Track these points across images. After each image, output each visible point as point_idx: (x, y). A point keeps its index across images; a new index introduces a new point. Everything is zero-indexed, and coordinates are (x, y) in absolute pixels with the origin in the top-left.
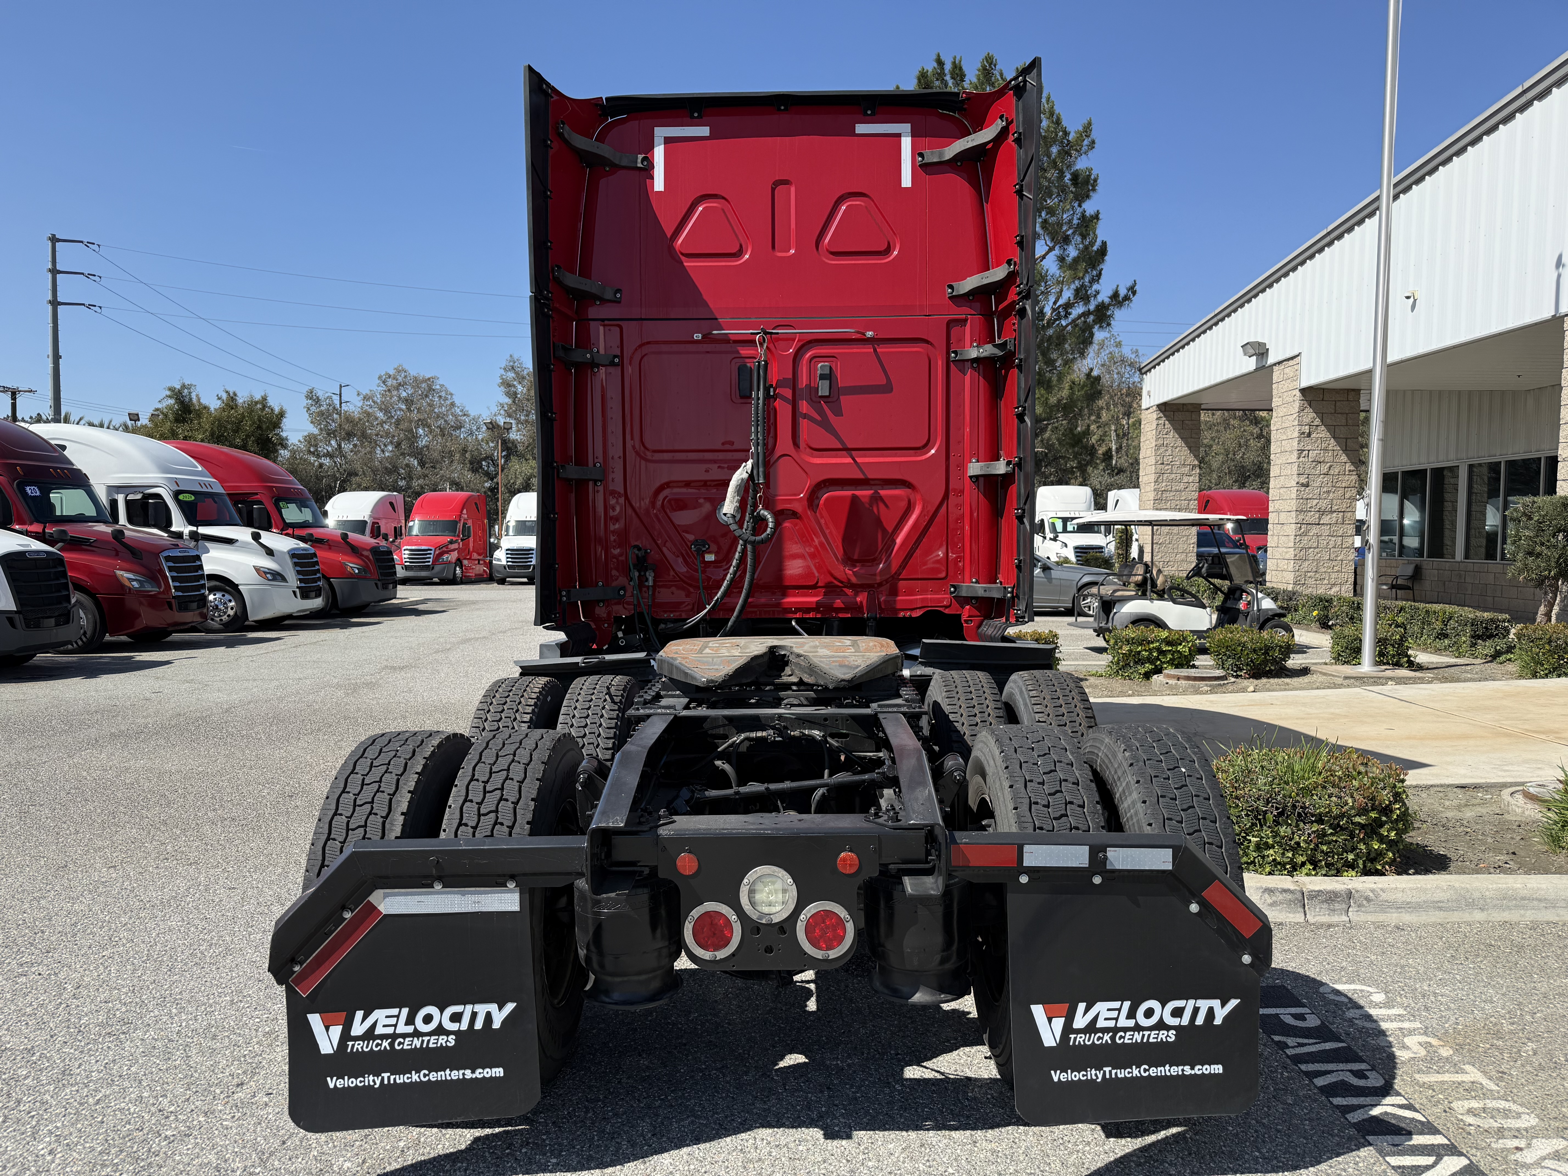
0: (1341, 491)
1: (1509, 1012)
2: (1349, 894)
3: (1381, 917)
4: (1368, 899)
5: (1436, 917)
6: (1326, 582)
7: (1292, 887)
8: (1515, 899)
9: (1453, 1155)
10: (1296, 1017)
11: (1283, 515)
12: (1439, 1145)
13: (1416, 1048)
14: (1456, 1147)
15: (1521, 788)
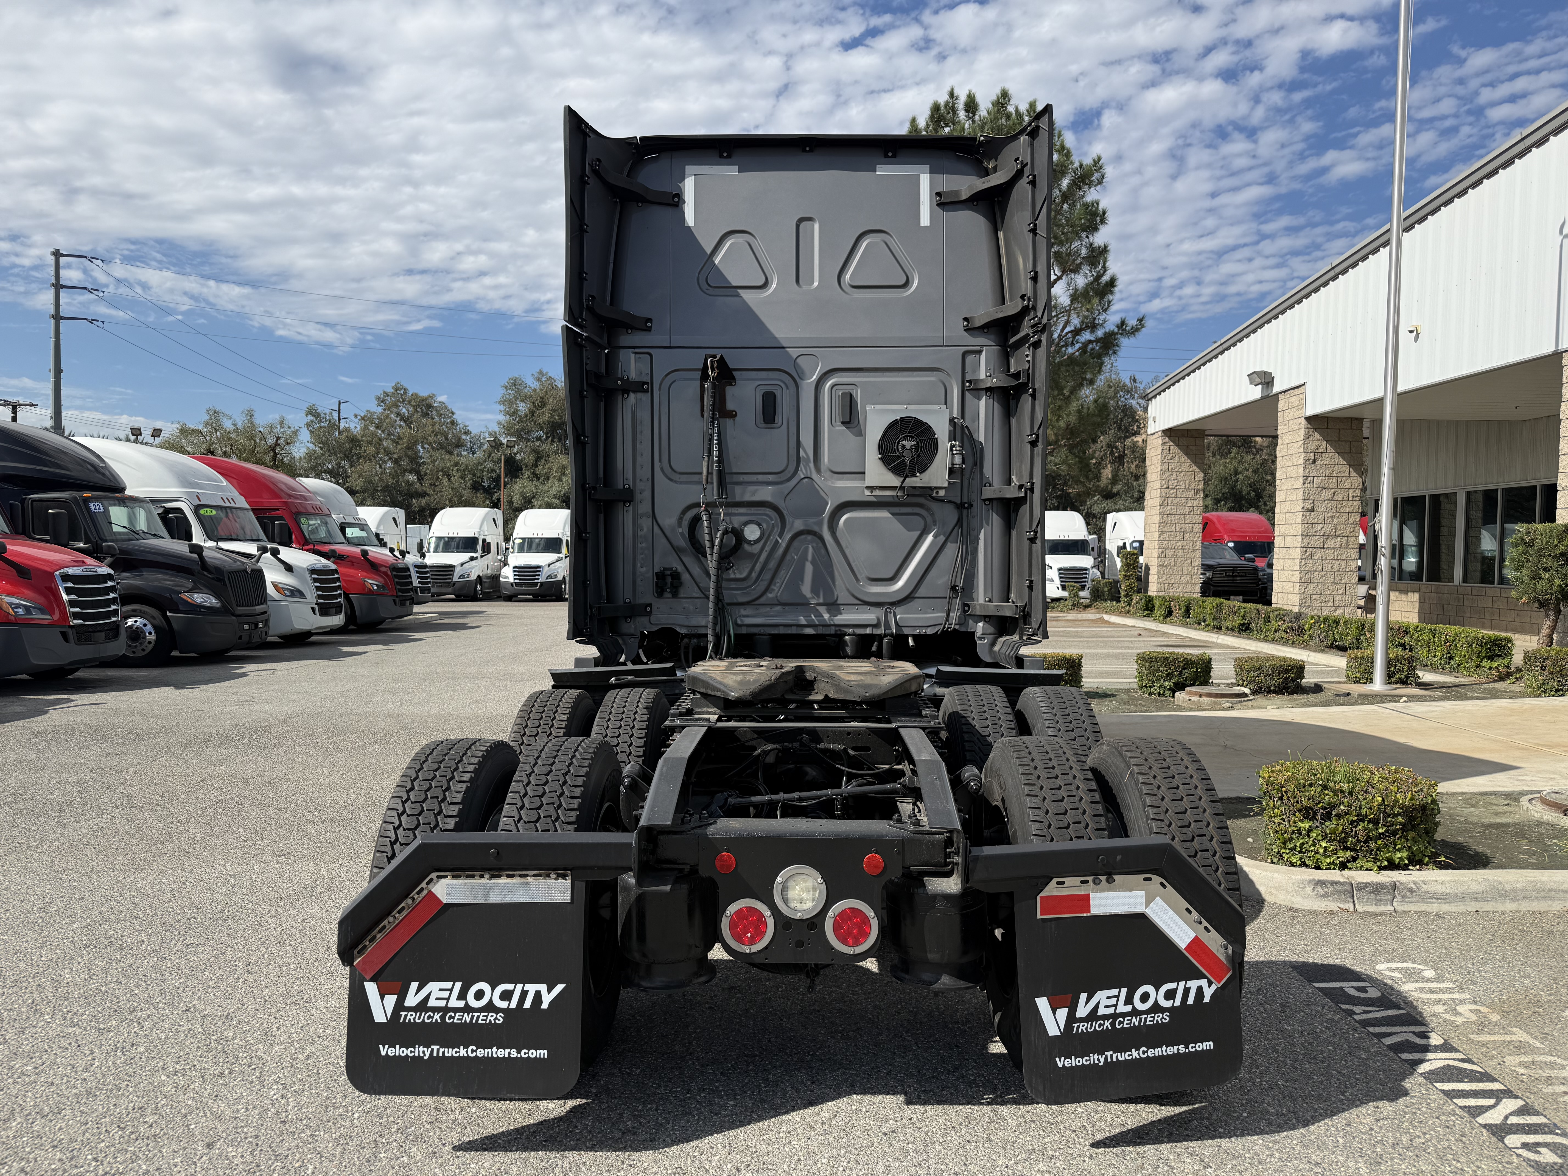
0: (1345, 516)
1: (1546, 986)
2: (1394, 886)
3: (1423, 907)
4: (1410, 890)
5: (1472, 906)
6: (1330, 604)
7: (1342, 880)
8: (1543, 891)
9: (1510, 1097)
10: (1358, 989)
11: (1288, 539)
12: (1498, 1090)
13: (1468, 1014)
14: (1511, 1092)
15: (1538, 795)
